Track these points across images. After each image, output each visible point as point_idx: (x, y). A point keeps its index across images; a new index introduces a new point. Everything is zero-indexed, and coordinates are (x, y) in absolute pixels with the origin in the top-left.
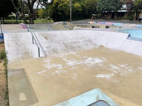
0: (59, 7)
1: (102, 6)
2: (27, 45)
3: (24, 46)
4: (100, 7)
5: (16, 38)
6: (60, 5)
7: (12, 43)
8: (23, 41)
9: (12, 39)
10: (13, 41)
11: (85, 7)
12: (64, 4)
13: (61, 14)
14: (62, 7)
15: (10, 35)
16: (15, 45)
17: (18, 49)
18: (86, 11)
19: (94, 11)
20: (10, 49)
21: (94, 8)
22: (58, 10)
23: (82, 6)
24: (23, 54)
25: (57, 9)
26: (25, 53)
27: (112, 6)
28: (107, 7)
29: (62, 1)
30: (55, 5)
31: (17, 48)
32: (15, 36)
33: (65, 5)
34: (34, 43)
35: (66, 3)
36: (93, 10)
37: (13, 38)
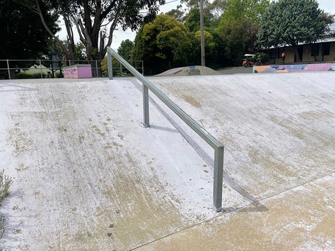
0: (161, 39)
1: (273, 30)
2: (122, 137)
3: (104, 142)
4: (269, 32)
5: (58, 102)
6: (163, 34)
7: (41, 127)
8: (94, 116)
9: (38, 109)
10: (42, 117)
11: (223, 39)
12: (172, 30)
13: (164, 57)
14: (167, 38)
15: (30, 90)
16: (55, 136)
17: (73, 158)
18: (226, 48)
19: (247, 47)
20: (28, 162)
21: (245, 40)
22: (156, 49)
23: (215, 36)
24: (108, 193)
25: (156, 44)
26: (117, 186)
27: (301, 27)
28: (288, 29)
29: (166, 25)
30: (148, 34)
31: (67, 154)
32: (56, 97)
33: (174, 35)
34: (151, 122)
35: (177, 28)
36: (244, 45)
37: (42, 102)
